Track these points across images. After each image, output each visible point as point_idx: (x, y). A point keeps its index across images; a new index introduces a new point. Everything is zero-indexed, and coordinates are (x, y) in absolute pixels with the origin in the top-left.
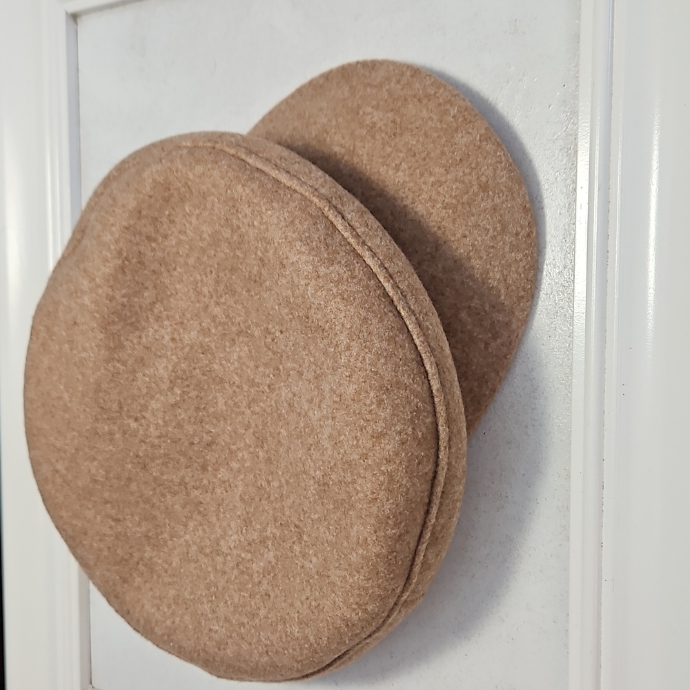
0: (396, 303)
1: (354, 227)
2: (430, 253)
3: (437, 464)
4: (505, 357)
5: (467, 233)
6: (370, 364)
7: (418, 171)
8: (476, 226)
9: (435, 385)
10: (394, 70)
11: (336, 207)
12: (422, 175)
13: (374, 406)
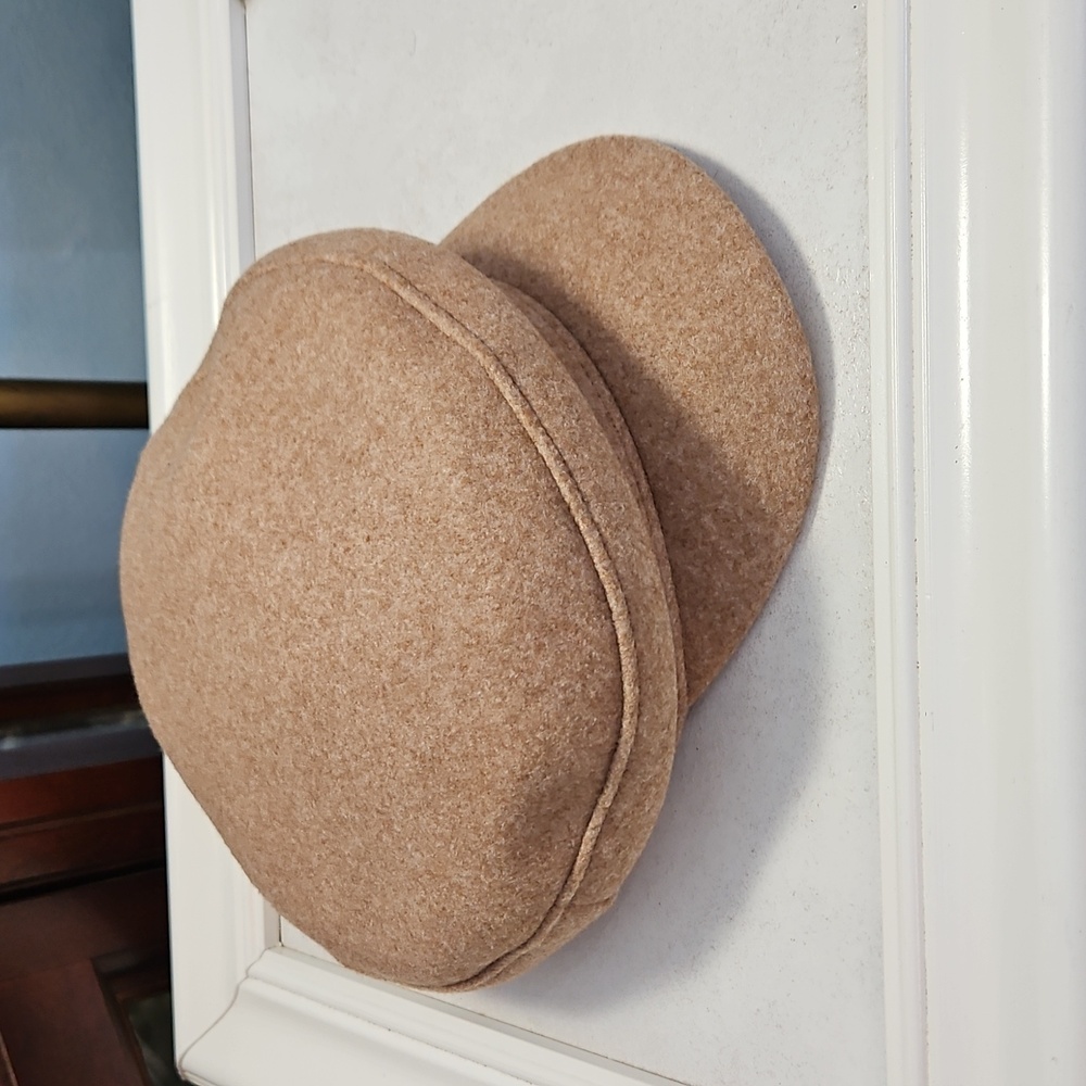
0: (573, 512)
1: (529, 398)
2: (668, 429)
3: (619, 734)
4: (761, 583)
5: (721, 406)
6: (528, 595)
7: (664, 311)
8: (734, 397)
9: (622, 629)
10: (653, 158)
11: (505, 368)
12: (668, 317)
13: (531, 652)
